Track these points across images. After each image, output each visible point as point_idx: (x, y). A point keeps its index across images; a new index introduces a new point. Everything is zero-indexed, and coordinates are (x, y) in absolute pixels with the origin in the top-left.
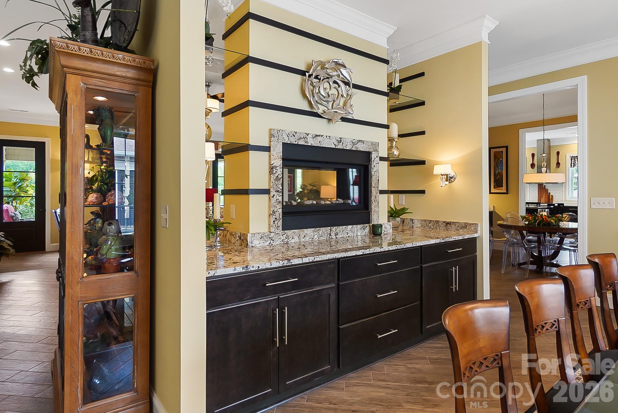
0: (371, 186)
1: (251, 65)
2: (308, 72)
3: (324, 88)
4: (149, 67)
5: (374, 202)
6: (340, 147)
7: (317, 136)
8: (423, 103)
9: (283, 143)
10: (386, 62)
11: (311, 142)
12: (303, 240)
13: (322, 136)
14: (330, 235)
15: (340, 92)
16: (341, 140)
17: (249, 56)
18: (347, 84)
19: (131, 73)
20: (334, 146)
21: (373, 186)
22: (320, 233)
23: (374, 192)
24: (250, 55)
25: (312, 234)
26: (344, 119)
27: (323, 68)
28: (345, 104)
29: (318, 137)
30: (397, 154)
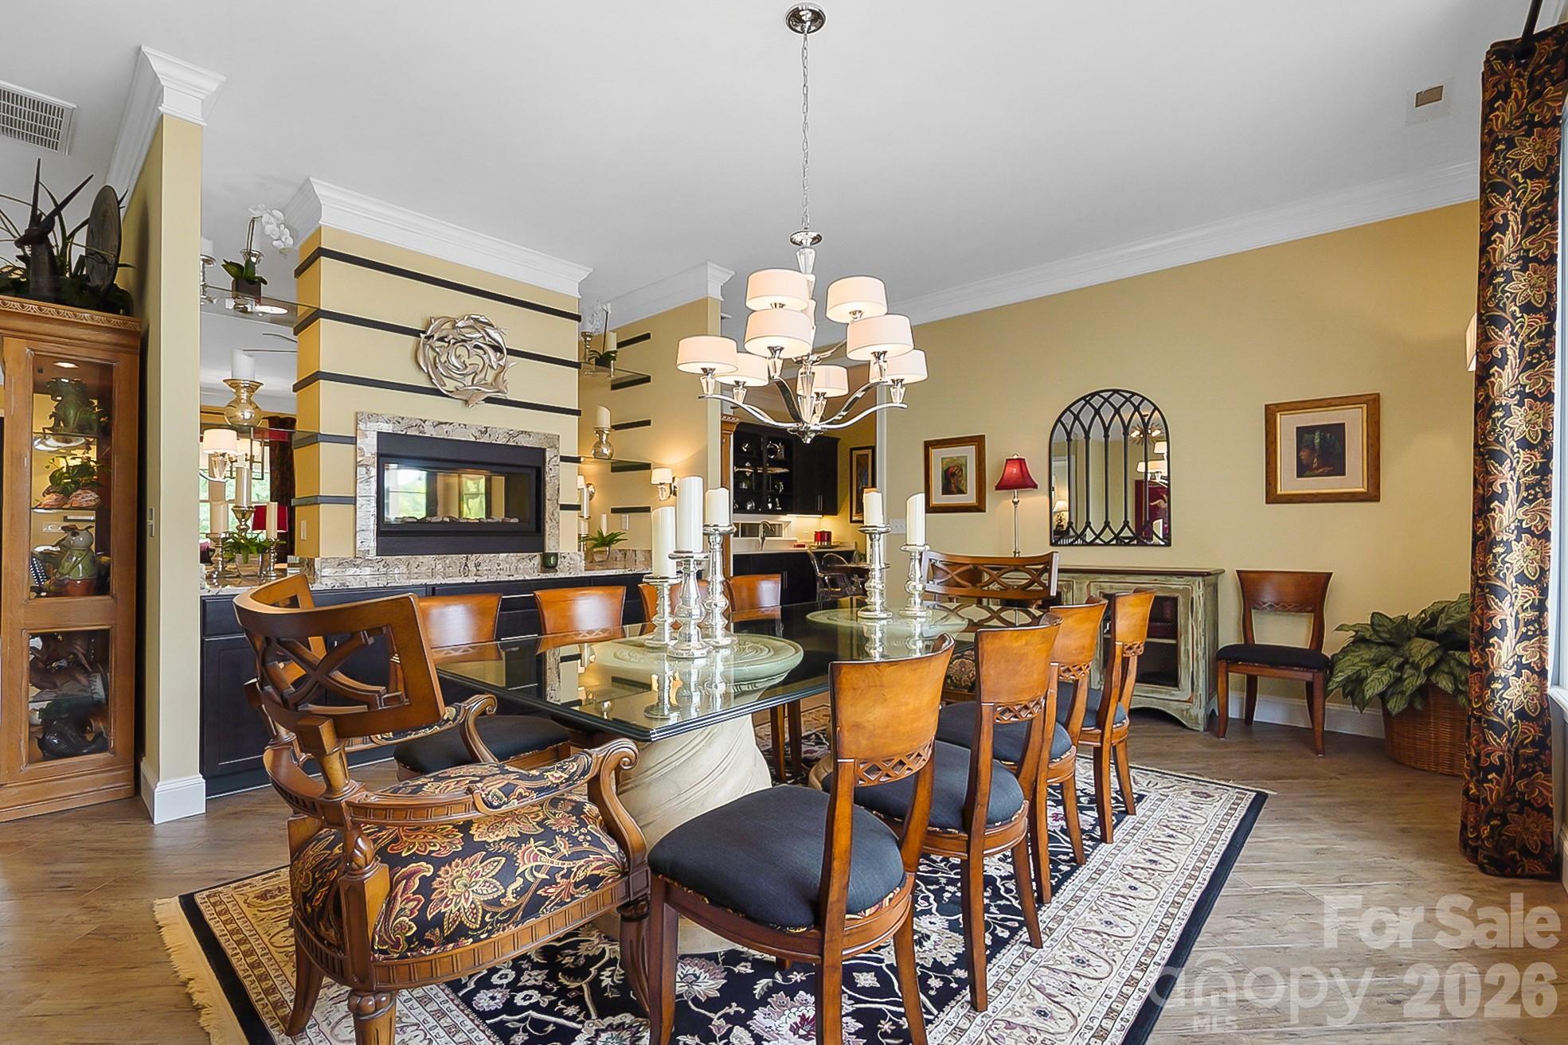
0: (544, 499)
1: (323, 322)
2: (424, 332)
3: (457, 357)
4: (132, 329)
5: (549, 522)
6: (485, 439)
7: (442, 423)
8: (647, 379)
9: (378, 433)
10: (577, 318)
11: (430, 432)
12: (416, 570)
13: (451, 424)
14: (466, 565)
15: (487, 361)
16: (486, 431)
17: (319, 309)
18: (497, 349)
19: (105, 337)
20: (474, 439)
21: (548, 497)
22: (447, 562)
23: (549, 507)
24: (322, 308)
25: (433, 563)
26: (489, 400)
27: (454, 327)
28: (496, 378)
29: (444, 426)
30: (607, 453)
